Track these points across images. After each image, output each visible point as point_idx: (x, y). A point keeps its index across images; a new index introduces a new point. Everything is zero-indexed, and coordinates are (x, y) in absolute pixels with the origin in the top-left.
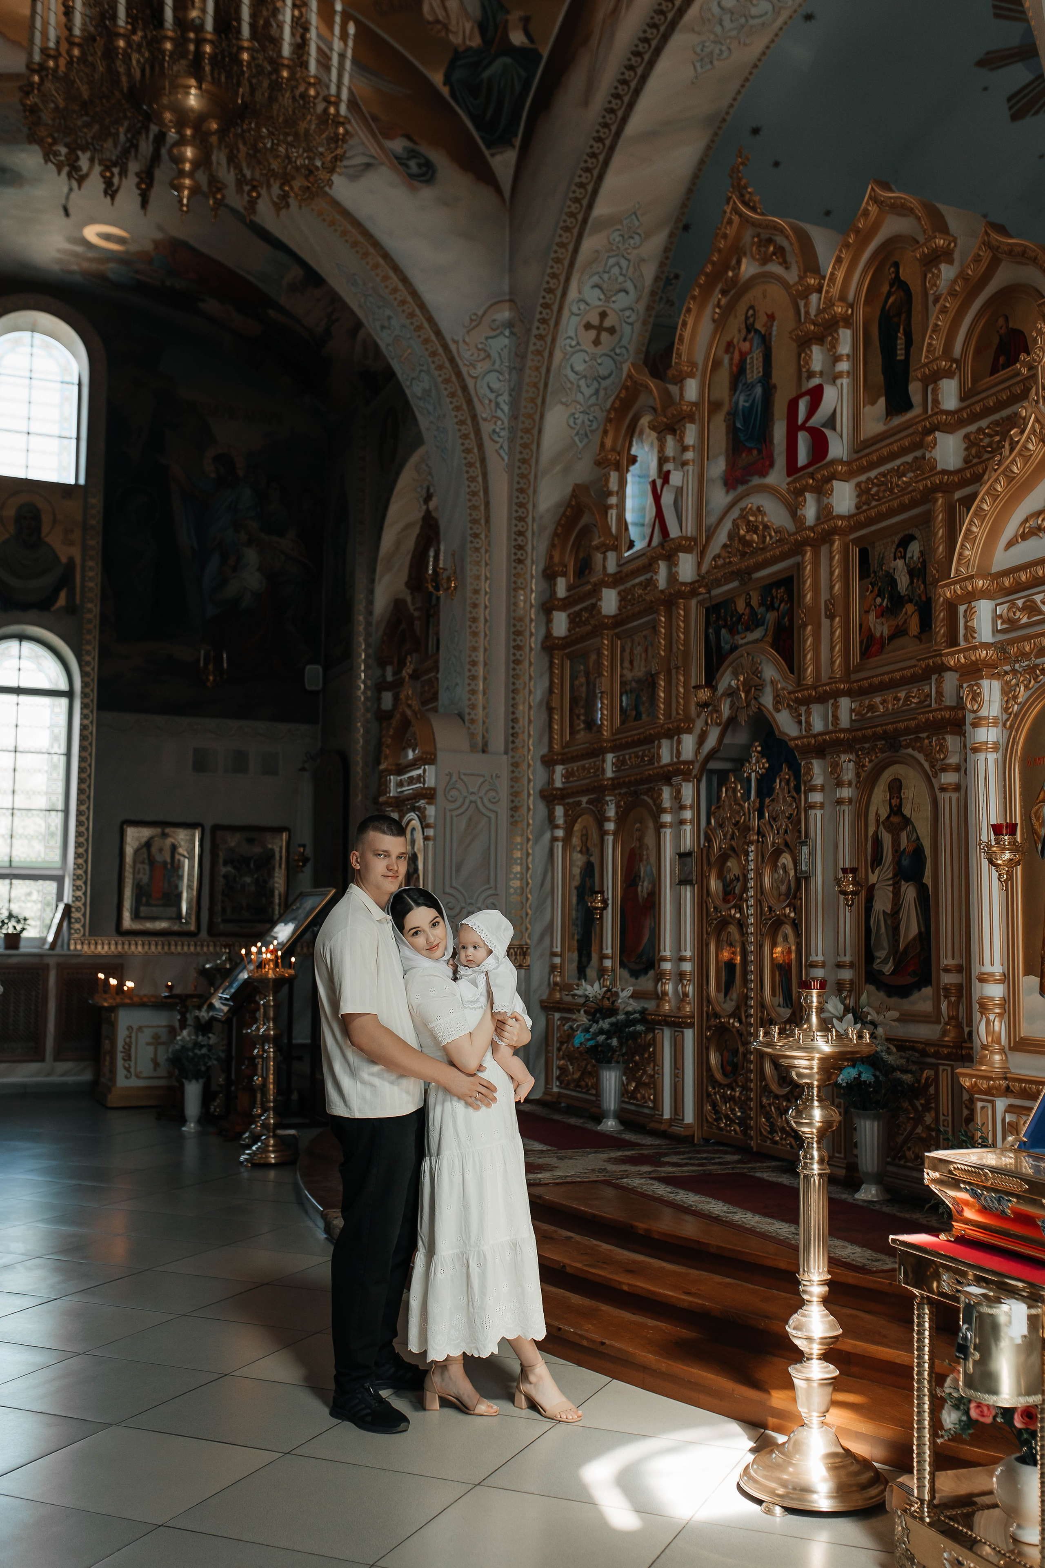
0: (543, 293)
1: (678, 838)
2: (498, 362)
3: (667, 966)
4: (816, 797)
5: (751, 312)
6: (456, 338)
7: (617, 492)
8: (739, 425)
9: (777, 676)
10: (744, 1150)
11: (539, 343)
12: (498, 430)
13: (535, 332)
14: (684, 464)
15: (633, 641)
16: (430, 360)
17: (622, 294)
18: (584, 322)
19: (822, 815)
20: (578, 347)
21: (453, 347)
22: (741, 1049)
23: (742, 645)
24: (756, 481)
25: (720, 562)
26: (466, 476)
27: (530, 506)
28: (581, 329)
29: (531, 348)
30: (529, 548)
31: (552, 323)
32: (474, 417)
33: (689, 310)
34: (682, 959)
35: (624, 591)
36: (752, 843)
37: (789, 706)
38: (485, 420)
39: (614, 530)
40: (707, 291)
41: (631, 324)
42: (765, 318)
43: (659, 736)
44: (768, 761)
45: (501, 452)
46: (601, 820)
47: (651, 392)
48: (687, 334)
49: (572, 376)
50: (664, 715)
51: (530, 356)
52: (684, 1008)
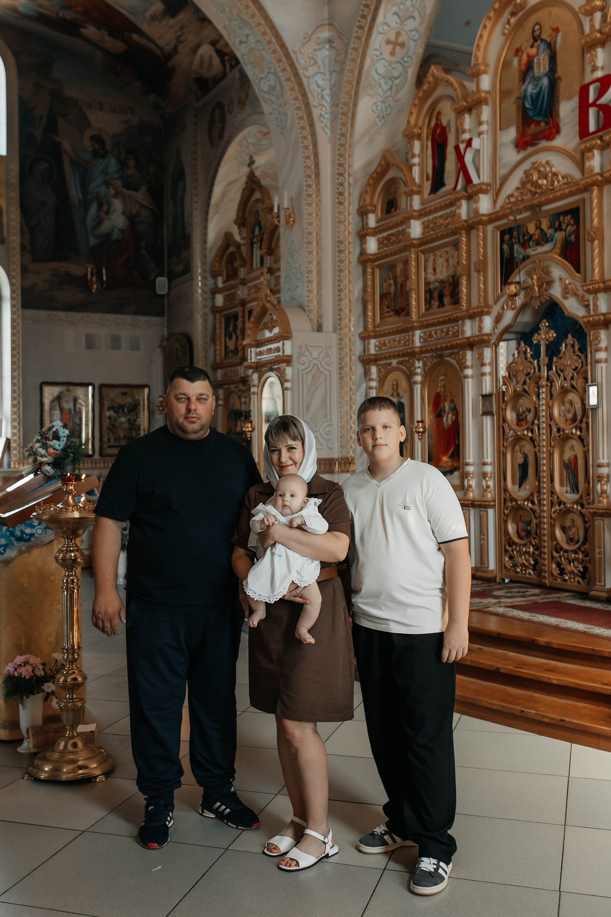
0: (359, 18)
1: (479, 384)
2: (322, 67)
3: (470, 469)
4: (601, 355)
5: (537, 27)
6: (295, 49)
7: (419, 156)
8: (527, 105)
9: (564, 275)
10: (541, 586)
11: (354, 53)
12: (323, 114)
13: (352, 45)
14: (480, 134)
15: (435, 255)
16: (277, 65)
17: (411, 20)
18: (386, 39)
19: (607, 367)
20: (381, 57)
21: (293, 55)
22: (535, 521)
23: (533, 256)
24: (544, 143)
25: (512, 200)
26: (302, 145)
27: (346, 166)
28: (383, 44)
29: (349, 57)
30: (346, 194)
31: (363, 39)
32: (307, 105)
33: (485, 27)
34: (484, 464)
35: (428, 221)
36: (543, 387)
37: (576, 295)
38: (315, 107)
39: (417, 180)
40: (499, 13)
41: (415, 41)
42: (550, 31)
43: (463, 318)
44: (555, 332)
45: (326, 129)
46: (410, 376)
47: (452, 85)
48: (483, 44)
49: (376, 77)
50: (466, 304)
51: (348, 62)
52: (487, 495)
